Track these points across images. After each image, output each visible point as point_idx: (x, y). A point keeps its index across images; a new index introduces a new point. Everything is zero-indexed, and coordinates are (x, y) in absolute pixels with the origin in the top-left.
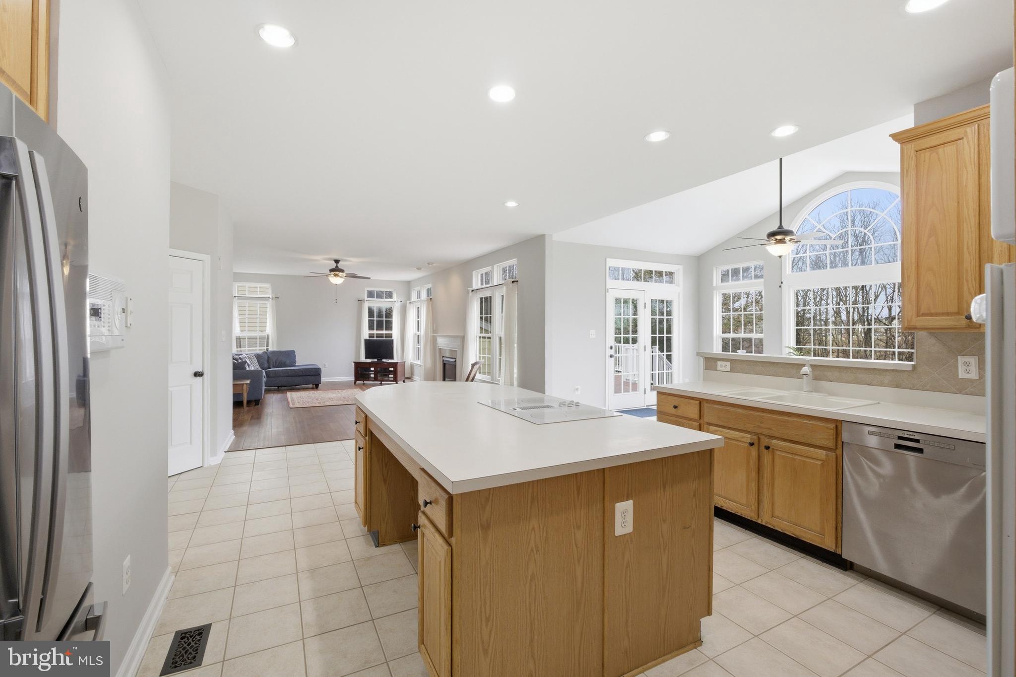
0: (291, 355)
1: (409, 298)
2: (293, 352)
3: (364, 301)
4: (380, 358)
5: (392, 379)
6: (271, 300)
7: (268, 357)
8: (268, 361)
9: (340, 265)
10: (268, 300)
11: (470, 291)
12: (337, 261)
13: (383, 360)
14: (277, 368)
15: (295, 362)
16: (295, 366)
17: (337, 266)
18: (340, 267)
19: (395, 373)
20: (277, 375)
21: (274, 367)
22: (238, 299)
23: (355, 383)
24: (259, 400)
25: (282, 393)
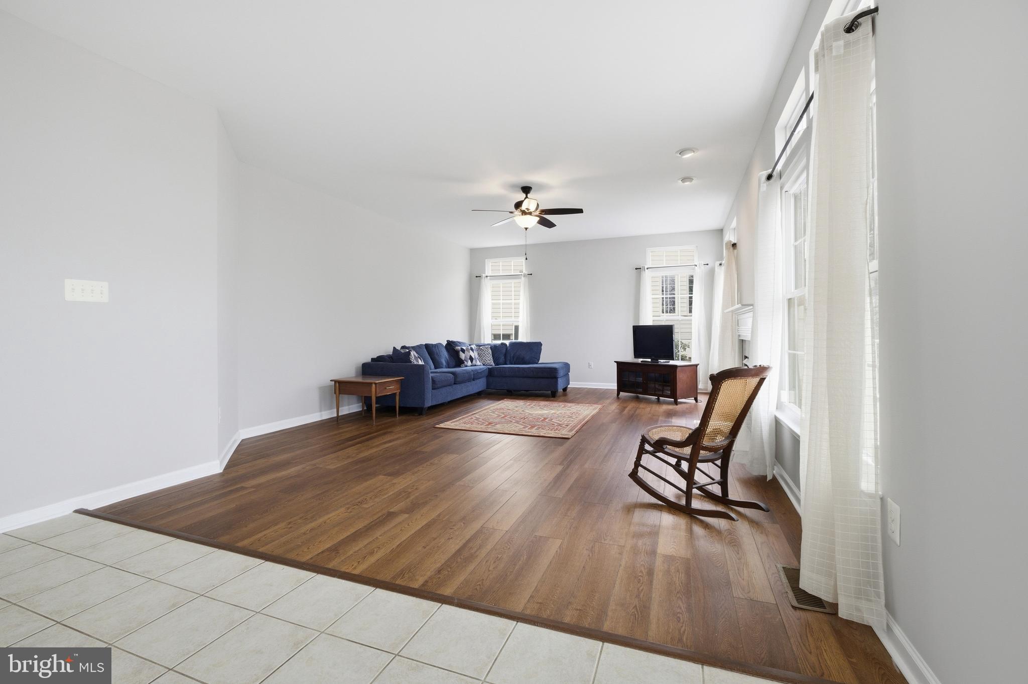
2: (539, 345)
4: (654, 356)
5: (669, 394)
6: (523, 277)
7: (506, 349)
8: (505, 355)
10: (520, 278)
12: (526, 190)
13: (660, 361)
16: (539, 363)
19: (674, 383)
23: (618, 394)
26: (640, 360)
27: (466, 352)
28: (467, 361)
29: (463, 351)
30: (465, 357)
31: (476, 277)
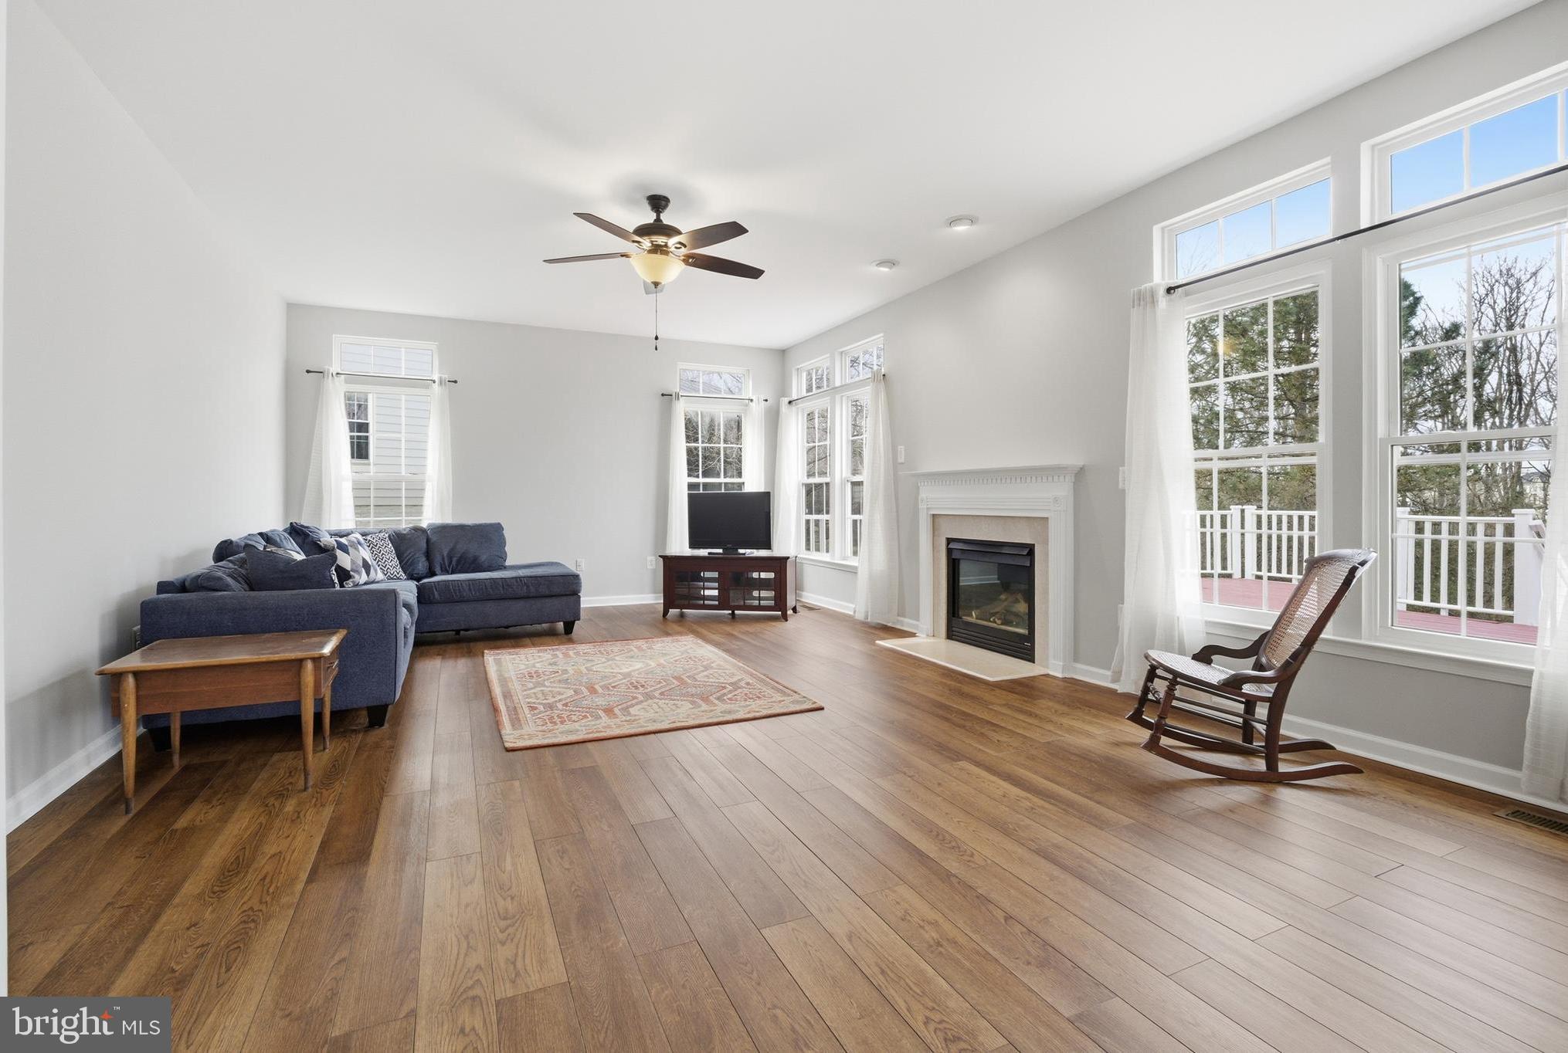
0: (490, 536)
1: (783, 389)
2: (497, 528)
3: (678, 397)
4: (732, 544)
5: (772, 603)
6: (436, 386)
7: (428, 541)
8: (428, 555)
9: (667, 218)
10: (427, 387)
11: (1162, 291)
12: (658, 203)
13: (741, 551)
14: (453, 572)
15: (504, 557)
16: (505, 568)
17: (658, 220)
18: (665, 222)
19: (779, 587)
20: (452, 596)
21: (445, 571)
22: (346, 382)
23: (665, 613)
24: (385, 707)
25: (470, 653)
26: (703, 552)
27: (351, 550)
28: (359, 573)
29: (343, 548)
30: (353, 562)
31: (308, 372)
